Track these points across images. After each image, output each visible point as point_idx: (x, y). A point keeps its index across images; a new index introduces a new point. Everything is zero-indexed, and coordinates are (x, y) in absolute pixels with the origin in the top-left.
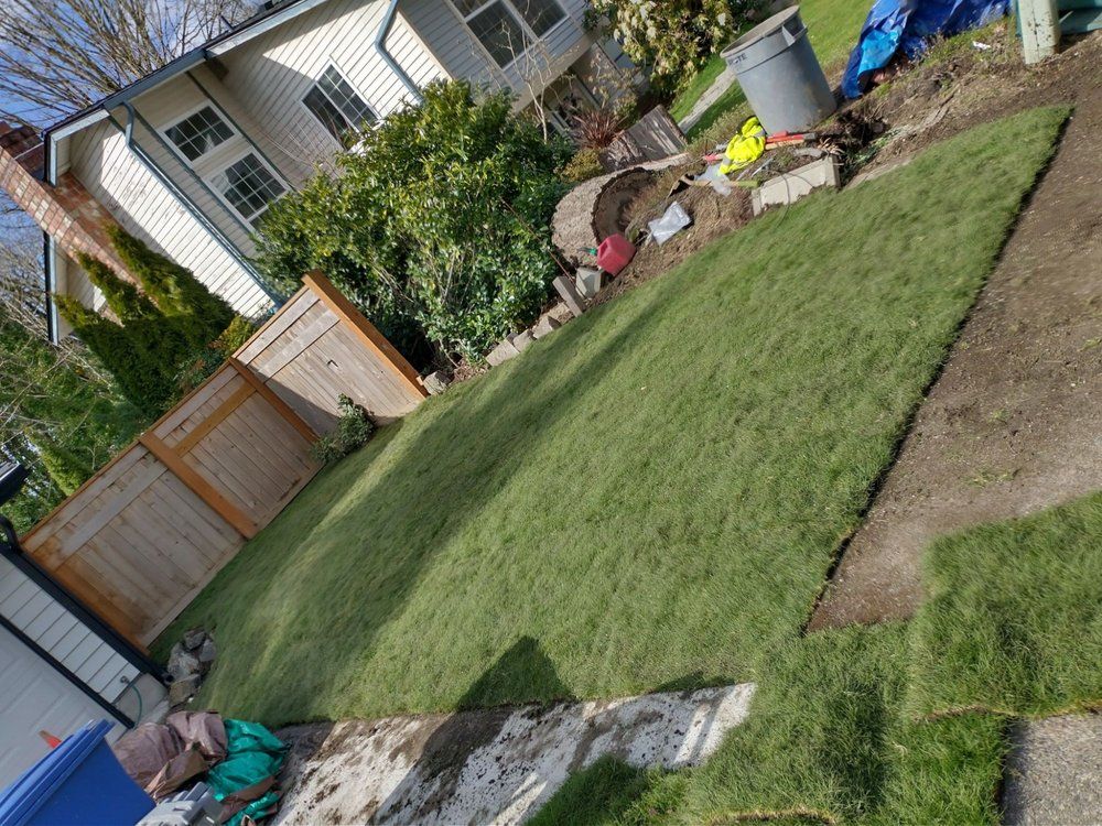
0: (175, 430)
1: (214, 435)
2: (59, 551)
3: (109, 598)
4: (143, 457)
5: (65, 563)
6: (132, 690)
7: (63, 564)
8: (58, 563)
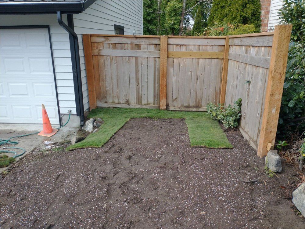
0: (177, 45)
1: (189, 61)
2: (100, 50)
3: (101, 81)
4: (156, 45)
5: (99, 55)
6: (68, 116)
7: (98, 55)
8: (96, 54)
